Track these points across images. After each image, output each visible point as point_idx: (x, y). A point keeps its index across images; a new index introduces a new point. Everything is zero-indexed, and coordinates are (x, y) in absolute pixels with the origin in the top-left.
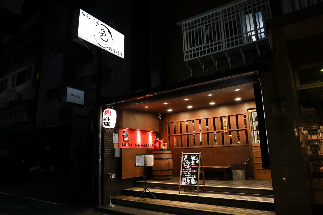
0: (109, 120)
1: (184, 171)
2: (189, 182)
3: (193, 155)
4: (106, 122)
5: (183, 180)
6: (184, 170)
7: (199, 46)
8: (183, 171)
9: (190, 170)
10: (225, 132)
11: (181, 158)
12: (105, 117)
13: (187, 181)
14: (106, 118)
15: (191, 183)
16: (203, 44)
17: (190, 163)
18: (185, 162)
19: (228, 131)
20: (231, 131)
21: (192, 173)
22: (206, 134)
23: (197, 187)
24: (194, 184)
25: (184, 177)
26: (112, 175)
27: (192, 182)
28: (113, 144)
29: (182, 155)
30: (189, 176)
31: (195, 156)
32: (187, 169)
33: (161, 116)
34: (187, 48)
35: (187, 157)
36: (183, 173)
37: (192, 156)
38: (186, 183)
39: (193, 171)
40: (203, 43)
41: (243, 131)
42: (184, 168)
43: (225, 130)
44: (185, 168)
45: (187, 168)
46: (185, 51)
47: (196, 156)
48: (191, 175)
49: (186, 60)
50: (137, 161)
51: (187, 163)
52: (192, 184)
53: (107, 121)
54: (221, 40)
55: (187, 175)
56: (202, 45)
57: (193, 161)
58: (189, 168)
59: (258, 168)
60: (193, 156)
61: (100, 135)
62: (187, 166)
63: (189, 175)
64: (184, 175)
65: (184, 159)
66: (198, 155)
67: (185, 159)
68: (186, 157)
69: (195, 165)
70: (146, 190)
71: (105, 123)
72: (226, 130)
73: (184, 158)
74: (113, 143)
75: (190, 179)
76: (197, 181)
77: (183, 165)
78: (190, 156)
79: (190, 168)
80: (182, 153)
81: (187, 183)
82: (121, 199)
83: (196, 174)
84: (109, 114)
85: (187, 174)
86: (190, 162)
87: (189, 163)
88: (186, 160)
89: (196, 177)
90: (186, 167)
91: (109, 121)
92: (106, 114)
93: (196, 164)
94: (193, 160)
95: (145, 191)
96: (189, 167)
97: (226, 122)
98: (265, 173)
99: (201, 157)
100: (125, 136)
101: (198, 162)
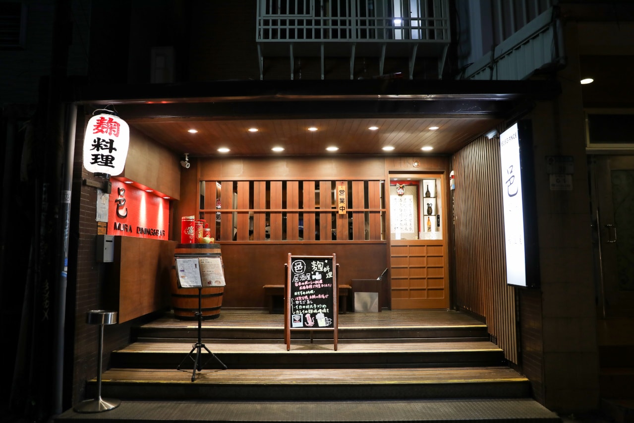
0: (113, 151)
1: (298, 296)
2: (310, 323)
3: (316, 260)
4: (102, 156)
5: (297, 317)
6: (296, 294)
7: (296, 17)
8: (293, 296)
9: (311, 294)
10: (341, 212)
11: (286, 266)
12: (99, 139)
13: (305, 320)
14: (104, 141)
15: (316, 324)
16: (308, 15)
17: (311, 277)
18: (298, 275)
19: (347, 212)
20: (352, 212)
21: (315, 301)
22: (298, 215)
23: (332, 332)
24: (325, 325)
25: (297, 311)
26: (107, 317)
27: (319, 322)
28: (98, 222)
29: (290, 261)
30: (312, 309)
31: (323, 263)
32: (304, 293)
33: (188, 162)
34: (268, 12)
35: (303, 264)
36: (294, 301)
37: (314, 263)
38: (304, 324)
39: (320, 296)
40: (308, 12)
41: (376, 214)
42: (295, 289)
43: (341, 208)
44: (300, 291)
45: (303, 290)
46: (260, 18)
47: (325, 263)
48: (315, 306)
49: (262, 40)
50: (180, 274)
51: (303, 277)
52: (320, 325)
53: (106, 152)
54: (347, 18)
55: (304, 307)
56: (304, 17)
57: (317, 273)
58: (310, 290)
59: (398, 288)
60: (318, 262)
61: (69, 193)
62: (302, 286)
63: (311, 306)
64: (297, 306)
65: (294, 269)
66: (330, 260)
67: (296, 269)
68: (299, 264)
69: (324, 283)
70: (203, 349)
71: (100, 157)
72: (343, 208)
73: (294, 265)
74: (98, 219)
75: (313, 315)
76: (332, 318)
77: (293, 284)
78: (308, 261)
79: (312, 291)
80: (289, 254)
81: (307, 325)
82: (130, 381)
83: (329, 303)
84: (113, 132)
85: (306, 304)
86: (311, 275)
87: (309, 279)
88: (300, 270)
89: (328, 310)
90: (301, 288)
91: (114, 153)
92: (104, 130)
93: (325, 280)
94: (316, 271)
95: (200, 350)
96: (307, 287)
97: (345, 193)
98: (410, 297)
99: (338, 264)
100: (120, 201)
101: (331, 276)
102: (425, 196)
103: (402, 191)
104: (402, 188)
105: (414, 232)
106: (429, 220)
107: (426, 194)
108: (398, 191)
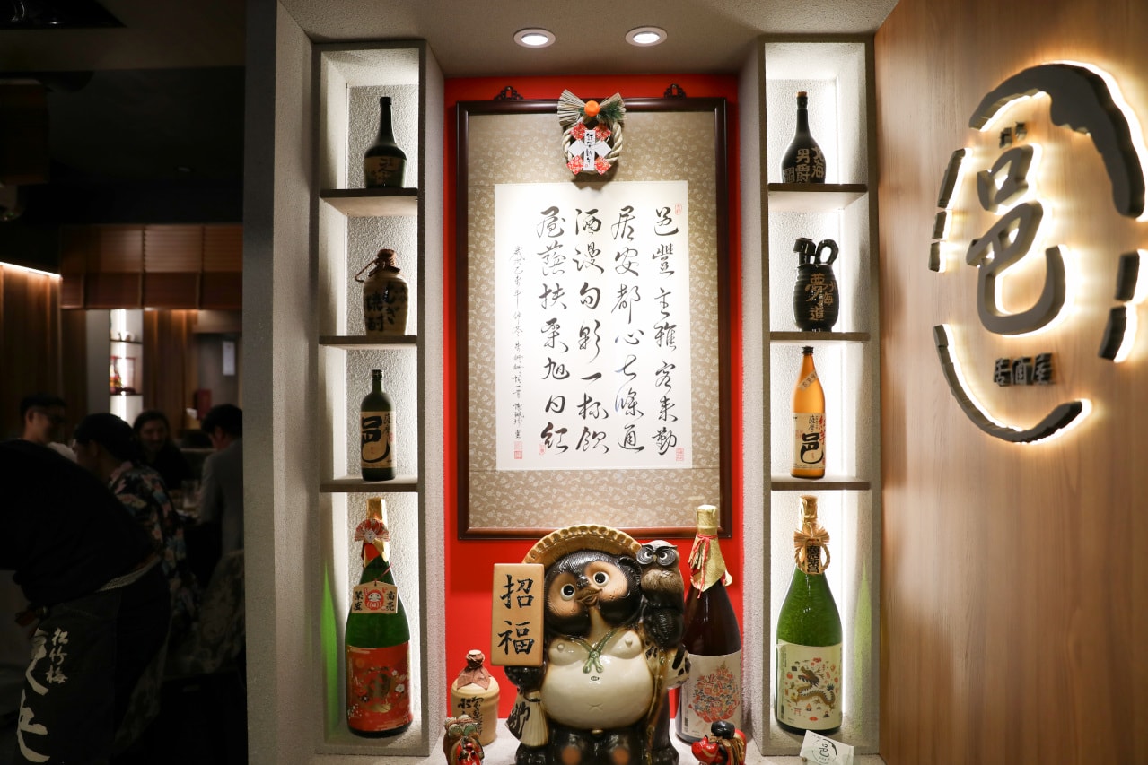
102: (776, 175)
103: (603, 148)
104: (602, 122)
105: (687, 463)
106: (808, 373)
107: (790, 162)
108: (577, 148)
